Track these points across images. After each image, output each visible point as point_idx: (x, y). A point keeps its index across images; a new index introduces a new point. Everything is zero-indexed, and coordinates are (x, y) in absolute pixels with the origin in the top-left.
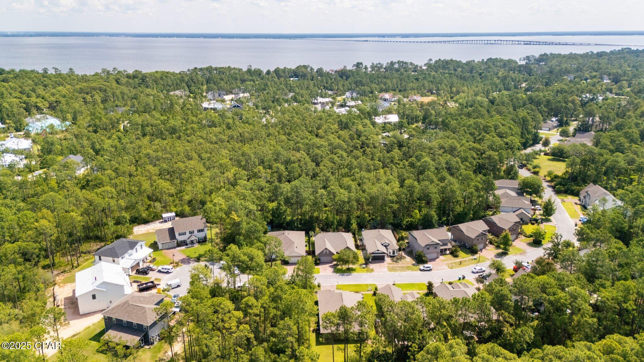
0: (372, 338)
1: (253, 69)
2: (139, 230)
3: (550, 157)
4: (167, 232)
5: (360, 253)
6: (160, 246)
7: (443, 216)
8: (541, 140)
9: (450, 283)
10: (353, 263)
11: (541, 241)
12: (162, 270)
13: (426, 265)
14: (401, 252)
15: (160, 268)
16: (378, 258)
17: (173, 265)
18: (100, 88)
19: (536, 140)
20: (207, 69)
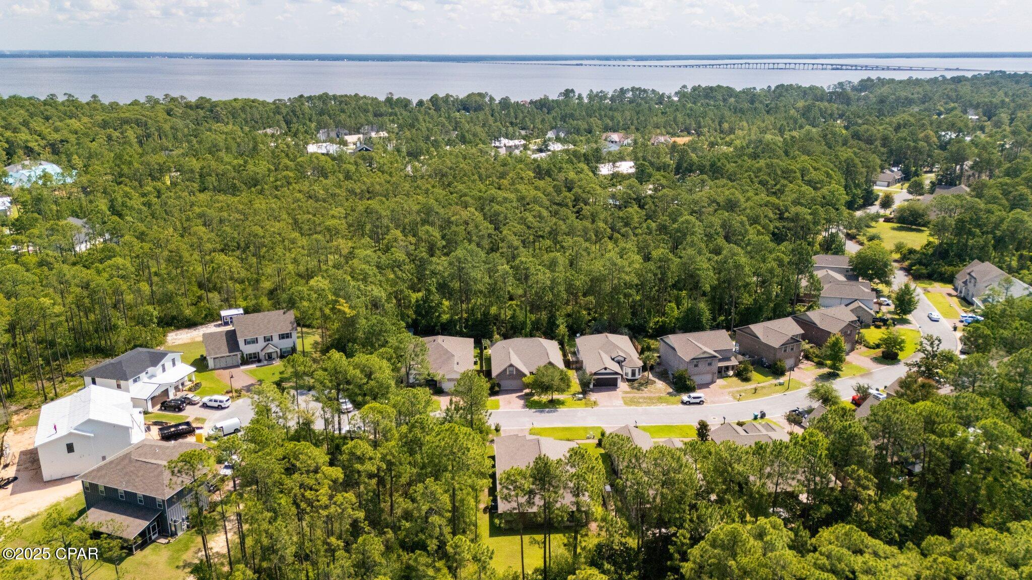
0: (599, 517)
1: (395, 97)
2: (177, 337)
3: (896, 225)
4: (224, 338)
5: (572, 375)
6: (211, 363)
7: (720, 315)
8: (876, 200)
9: (740, 424)
10: (561, 390)
11: (897, 355)
12: (209, 404)
13: (693, 395)
14: (646, 374)
15: (205, 399)
16: (606, 383)
17: (231, 395)
18: (137, 120)
19: (869, 199)
20: (320, 97)
